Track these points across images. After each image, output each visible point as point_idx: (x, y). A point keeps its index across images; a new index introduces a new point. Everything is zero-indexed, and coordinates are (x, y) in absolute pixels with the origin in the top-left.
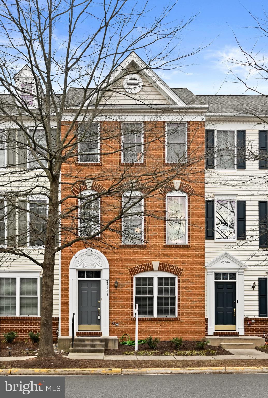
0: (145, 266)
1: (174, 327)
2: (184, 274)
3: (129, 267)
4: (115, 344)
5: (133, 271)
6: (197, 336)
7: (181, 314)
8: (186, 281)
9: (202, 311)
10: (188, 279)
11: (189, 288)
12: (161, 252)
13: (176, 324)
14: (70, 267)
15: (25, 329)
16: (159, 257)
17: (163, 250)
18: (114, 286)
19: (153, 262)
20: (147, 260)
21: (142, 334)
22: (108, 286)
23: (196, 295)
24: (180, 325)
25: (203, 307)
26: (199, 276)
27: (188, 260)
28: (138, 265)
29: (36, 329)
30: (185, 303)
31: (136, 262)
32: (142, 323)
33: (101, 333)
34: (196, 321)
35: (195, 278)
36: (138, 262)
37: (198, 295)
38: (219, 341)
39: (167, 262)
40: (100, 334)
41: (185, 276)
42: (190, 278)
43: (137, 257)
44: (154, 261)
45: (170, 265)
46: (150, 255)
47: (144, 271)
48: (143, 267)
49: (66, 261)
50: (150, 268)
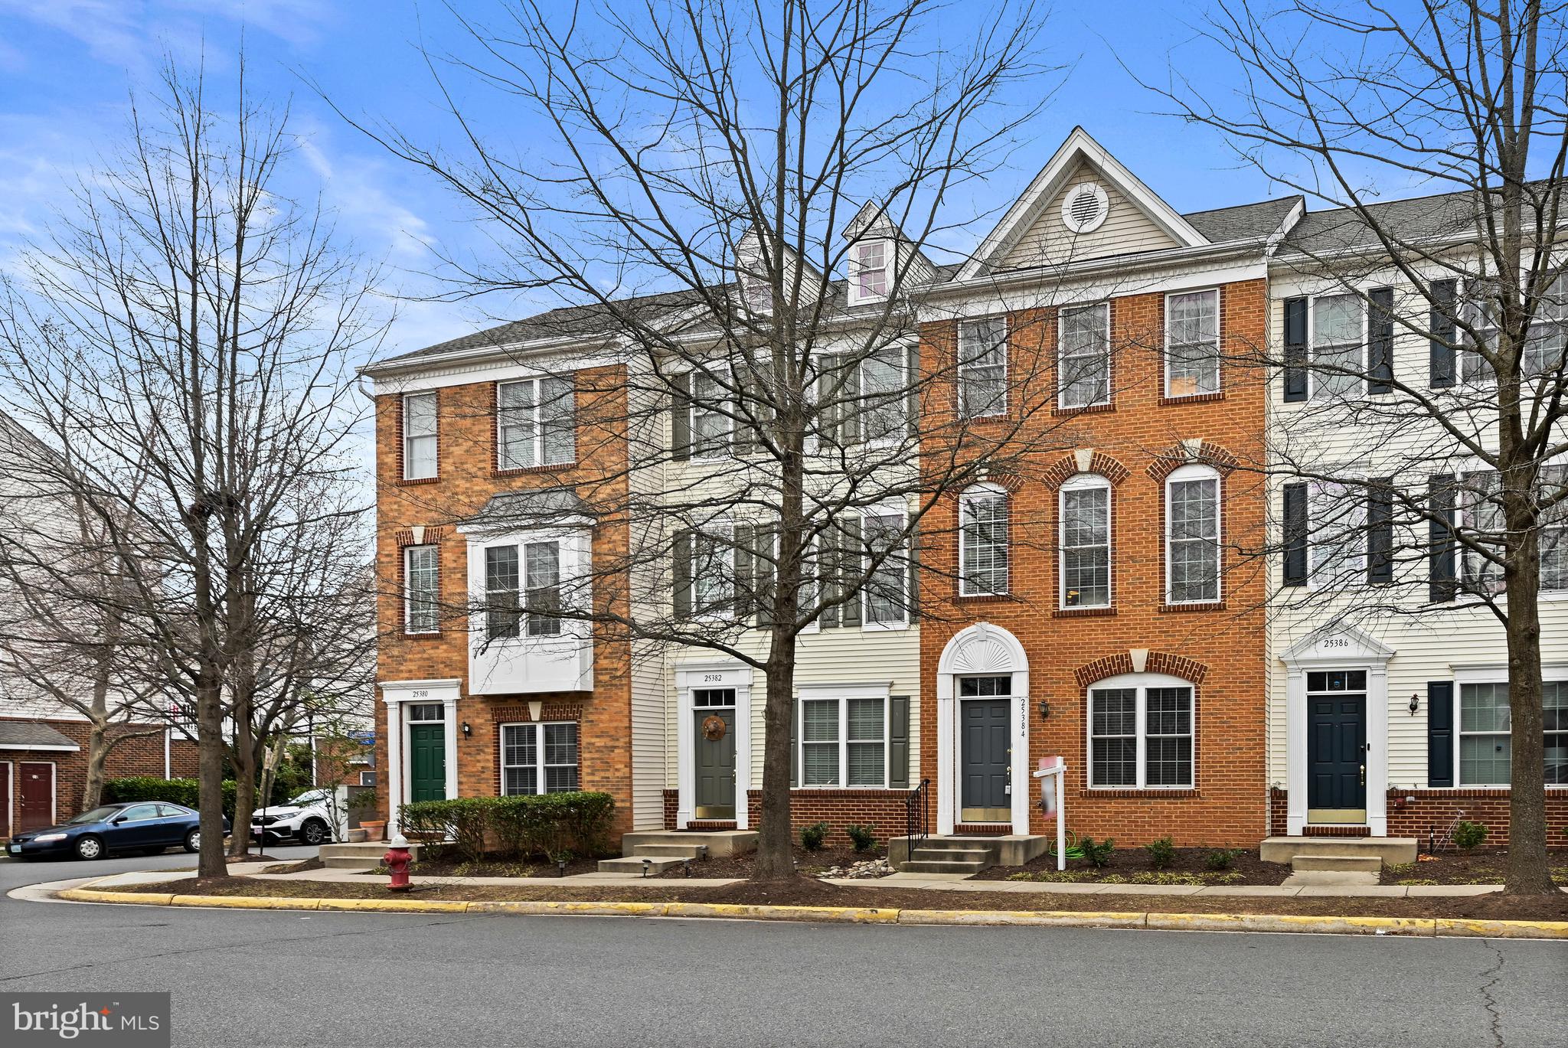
0: (1114, 662)
1: (1184, 812)
2: (1211, 678)
3: (1077, 666)
5: (1086, 676)
6: (1244, 836)
7: (1204, 781)
8: (1214, 696)
9: (1258, 771)
10: (1222, 691)
11: (1225, 713)
12: (1152, 623)
13: (1190, 806)
14: (940, 671)
16: (1148, 637)
17: (1157, 619)
18: (1041, 713)
19: (1133, 652)
20: (1119, 647)
22: (1027, 713)
23: (1242, 731)
24: (1202, 808)
25: (1259, 762)
26: (1249, 681)
27: (1220, 642)
28: (1096, 660)
30: (1214, 753)
31: (1090, 652)
32: (1107, 802)
33: (1011, 827)
34: (1241, 798)
35: (1239, 686)
36: (1097, 652)
37: (1246, 730)
39: (1168, 650)
40: (1009, 830)
41: (1213, 683)
42: (1225, 687)
43: (1093, 639)
44: (1135, 647)
45: (1176, 656)
46: (1125, 633)
47: (1111, 675)
48: (1107, 663)
49: (932, 658)
50: (1125, 667)
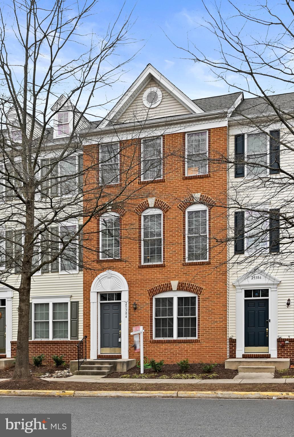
0: (164, 286)
1: (193, 349)
2: (204, 293)
3: (148, 288)
4: (123, 367)
5: (153, 292)
6: (218, 358)
7: (201, 335)
8: (206, 300)
9: (224, 331)
10: (209, 298)
11: (210, 307)
12: (180, 270)
13: (196, 346)
14: (91, 291)
15: (57, 352)
16: (178, 276)
17: (182, 268)
18: (134, 308)
19: (172, 282)
20: (166, 280)
21: (161, 356)
22: (128, 308)
24: (200, 347)
25: (224, 327)
26: (220, 294)
27: (208, 278)
28: (157, 286)
29: (66, 353)
30: (206, 324)
31: (154, 282)
32: (161, 345)
33: (121, 356)
34: (217, 343)
35: (216, 296)
36: (157, 282)
37: (219, 314)
38: (237, 364)
40: (120, 357)
41: (205, 294)
42: (210, 296)
43: (155, 277)
44: (173, 280)
45: (189, 284)
46: (169, 274)
47: (163, 292)
48: (161, 287)
49: (88, 285)
50: (168, 288)
